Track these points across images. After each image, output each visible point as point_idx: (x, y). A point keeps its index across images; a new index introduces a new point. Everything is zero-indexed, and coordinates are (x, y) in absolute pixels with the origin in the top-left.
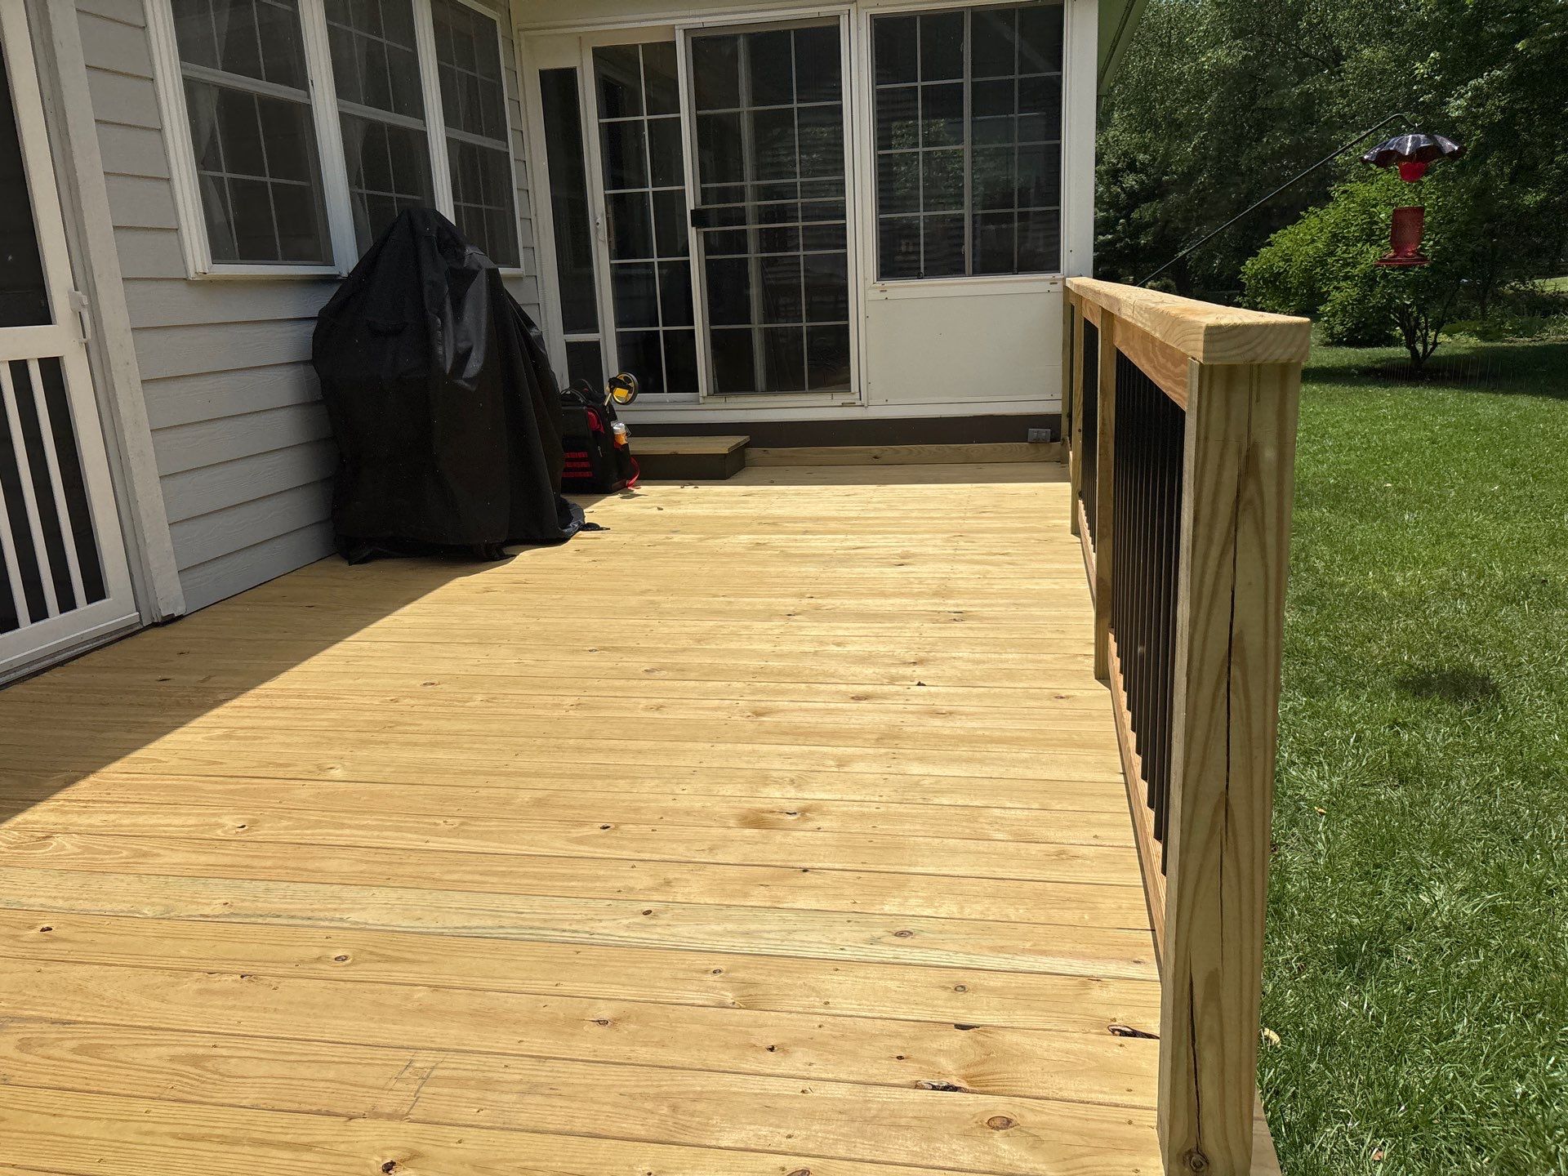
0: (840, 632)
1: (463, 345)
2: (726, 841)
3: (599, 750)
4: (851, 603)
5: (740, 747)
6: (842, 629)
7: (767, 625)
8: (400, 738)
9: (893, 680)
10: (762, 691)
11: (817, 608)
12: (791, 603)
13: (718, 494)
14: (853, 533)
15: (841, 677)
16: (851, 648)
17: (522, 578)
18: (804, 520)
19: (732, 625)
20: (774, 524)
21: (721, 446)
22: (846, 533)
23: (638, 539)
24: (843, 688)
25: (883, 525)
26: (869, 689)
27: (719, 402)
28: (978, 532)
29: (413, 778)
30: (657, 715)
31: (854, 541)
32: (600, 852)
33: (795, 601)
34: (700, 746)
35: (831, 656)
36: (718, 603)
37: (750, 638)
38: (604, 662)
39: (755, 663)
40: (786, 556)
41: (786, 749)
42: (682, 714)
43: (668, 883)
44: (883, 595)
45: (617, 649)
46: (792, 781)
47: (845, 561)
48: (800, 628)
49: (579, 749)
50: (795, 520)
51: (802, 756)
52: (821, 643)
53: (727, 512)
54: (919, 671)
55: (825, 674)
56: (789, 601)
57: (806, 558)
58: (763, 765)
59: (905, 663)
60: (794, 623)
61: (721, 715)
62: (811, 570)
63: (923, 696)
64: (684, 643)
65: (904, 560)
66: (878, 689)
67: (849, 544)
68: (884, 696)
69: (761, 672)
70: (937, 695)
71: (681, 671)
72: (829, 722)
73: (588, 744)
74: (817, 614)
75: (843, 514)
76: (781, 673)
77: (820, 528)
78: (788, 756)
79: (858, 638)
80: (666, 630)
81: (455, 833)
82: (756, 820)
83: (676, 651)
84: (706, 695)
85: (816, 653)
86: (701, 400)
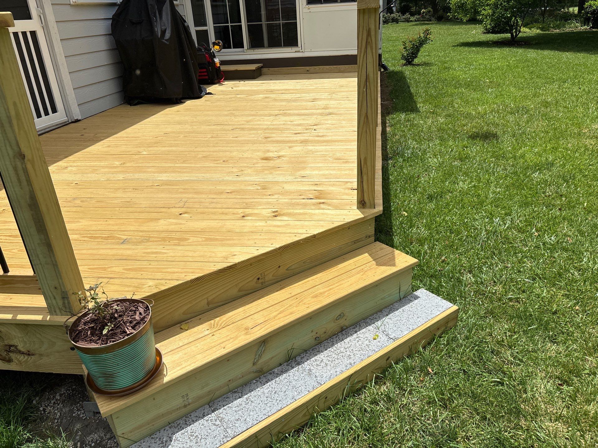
0: (291, 119)
1: (163, 28)
2: (257, 163)
3: (220, 146)
4: (296, 112)
5: (261, 145)
6: (292, 118)
7: (269, 118)
8: (161, 145)
9: (307, 129)
10: (267, 133)
11: (285, 113)
12: (277, 112)
13: (252, 84)
14: (298, 93)
15: (291, 129)
16: (295, 123)
17: (189, 108)
18: (282, 90)
19: (258, 118)
20: (272, 91)
21: (253, 67)
22: (296, 93)
23: (226, 97)
24: (292, 132)
25: (308, 91)
26: (300, 132)
27: (251, 51)
28: (340, 92)
29: (167, 153)
30: (236, 139)
31: (298, 95)
32: (223, 166)
33: (278, 112)
34: (249, 145)
35: (289, 124)
36: (253, 113)
37: (264, 121)
38: (218, 127)
39: (265, 127)
40: (275, 100)
41: (275, 145)
42: (243, 139)
43: (242, 170)
44: (306, 109)
45: (222, 124)
46: (276, 151)
47: (295, 101)
48: (279, 118)
49: (214, 146)
50: (278, 90)
51: (279, 146)
52: (286, 122)
53: (256, 89)
54: (315, 127)
55: (286, 129)
56: (276, 112)
57: (282, 100)
58: (268, 148)
59: (311, 126)
60: (277, 117)
61: (256, 138)
62: (284, 103)
63: (316, 133)
64: (243, 123)
65: (314, 100)
66: (302, 131)
67: (296, 96)
68: (304, 133)
69: (267, 129)
70: (319, 132)
71: (243, 129)
72: (287, 139)
73: (216, 145)
74: (285, 115)
75: (295, 88)
76: (273, 129)
77: (287, 92)
78: (274, 146)
79: (297, 120)
80: (237, 120)
81: (183, 163)
82: (266, 159)
83: (241, 125)
84: (250, 134)
85: (284, 124)
86: (245, 51)
